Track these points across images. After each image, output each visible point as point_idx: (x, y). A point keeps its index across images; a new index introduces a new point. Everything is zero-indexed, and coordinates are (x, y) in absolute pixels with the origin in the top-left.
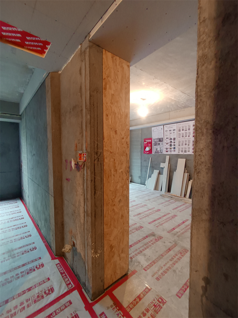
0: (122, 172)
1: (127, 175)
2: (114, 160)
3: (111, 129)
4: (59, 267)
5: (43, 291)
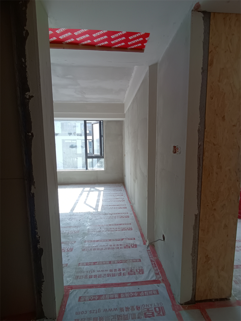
0: (229, 170)
1: (237, 175)
2: (219, 154)
3: (217, 115)
4: (150, 254)
5: (135, 269)
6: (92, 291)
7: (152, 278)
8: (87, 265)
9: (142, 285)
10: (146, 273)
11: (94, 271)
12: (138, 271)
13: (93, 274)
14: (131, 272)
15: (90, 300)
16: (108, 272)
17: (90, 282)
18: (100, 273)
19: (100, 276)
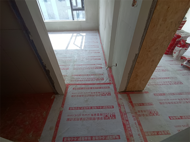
4: (108, 72)
5: (100, 78)
6: (79, 86)
7: (107, 82)
8: (76, 76)
9: (102, 84)
10: (105, 80)
11: (80, 78)
12: (101, 79)
13: (79, 80)
14: (98, 79)
15: (78, 89)
16: (87, 79)
17: (78, 83)
18: (82, 79)
19: (82, 80)
